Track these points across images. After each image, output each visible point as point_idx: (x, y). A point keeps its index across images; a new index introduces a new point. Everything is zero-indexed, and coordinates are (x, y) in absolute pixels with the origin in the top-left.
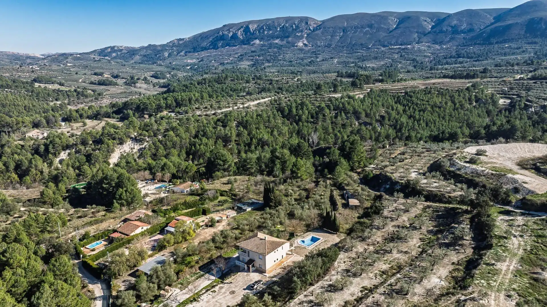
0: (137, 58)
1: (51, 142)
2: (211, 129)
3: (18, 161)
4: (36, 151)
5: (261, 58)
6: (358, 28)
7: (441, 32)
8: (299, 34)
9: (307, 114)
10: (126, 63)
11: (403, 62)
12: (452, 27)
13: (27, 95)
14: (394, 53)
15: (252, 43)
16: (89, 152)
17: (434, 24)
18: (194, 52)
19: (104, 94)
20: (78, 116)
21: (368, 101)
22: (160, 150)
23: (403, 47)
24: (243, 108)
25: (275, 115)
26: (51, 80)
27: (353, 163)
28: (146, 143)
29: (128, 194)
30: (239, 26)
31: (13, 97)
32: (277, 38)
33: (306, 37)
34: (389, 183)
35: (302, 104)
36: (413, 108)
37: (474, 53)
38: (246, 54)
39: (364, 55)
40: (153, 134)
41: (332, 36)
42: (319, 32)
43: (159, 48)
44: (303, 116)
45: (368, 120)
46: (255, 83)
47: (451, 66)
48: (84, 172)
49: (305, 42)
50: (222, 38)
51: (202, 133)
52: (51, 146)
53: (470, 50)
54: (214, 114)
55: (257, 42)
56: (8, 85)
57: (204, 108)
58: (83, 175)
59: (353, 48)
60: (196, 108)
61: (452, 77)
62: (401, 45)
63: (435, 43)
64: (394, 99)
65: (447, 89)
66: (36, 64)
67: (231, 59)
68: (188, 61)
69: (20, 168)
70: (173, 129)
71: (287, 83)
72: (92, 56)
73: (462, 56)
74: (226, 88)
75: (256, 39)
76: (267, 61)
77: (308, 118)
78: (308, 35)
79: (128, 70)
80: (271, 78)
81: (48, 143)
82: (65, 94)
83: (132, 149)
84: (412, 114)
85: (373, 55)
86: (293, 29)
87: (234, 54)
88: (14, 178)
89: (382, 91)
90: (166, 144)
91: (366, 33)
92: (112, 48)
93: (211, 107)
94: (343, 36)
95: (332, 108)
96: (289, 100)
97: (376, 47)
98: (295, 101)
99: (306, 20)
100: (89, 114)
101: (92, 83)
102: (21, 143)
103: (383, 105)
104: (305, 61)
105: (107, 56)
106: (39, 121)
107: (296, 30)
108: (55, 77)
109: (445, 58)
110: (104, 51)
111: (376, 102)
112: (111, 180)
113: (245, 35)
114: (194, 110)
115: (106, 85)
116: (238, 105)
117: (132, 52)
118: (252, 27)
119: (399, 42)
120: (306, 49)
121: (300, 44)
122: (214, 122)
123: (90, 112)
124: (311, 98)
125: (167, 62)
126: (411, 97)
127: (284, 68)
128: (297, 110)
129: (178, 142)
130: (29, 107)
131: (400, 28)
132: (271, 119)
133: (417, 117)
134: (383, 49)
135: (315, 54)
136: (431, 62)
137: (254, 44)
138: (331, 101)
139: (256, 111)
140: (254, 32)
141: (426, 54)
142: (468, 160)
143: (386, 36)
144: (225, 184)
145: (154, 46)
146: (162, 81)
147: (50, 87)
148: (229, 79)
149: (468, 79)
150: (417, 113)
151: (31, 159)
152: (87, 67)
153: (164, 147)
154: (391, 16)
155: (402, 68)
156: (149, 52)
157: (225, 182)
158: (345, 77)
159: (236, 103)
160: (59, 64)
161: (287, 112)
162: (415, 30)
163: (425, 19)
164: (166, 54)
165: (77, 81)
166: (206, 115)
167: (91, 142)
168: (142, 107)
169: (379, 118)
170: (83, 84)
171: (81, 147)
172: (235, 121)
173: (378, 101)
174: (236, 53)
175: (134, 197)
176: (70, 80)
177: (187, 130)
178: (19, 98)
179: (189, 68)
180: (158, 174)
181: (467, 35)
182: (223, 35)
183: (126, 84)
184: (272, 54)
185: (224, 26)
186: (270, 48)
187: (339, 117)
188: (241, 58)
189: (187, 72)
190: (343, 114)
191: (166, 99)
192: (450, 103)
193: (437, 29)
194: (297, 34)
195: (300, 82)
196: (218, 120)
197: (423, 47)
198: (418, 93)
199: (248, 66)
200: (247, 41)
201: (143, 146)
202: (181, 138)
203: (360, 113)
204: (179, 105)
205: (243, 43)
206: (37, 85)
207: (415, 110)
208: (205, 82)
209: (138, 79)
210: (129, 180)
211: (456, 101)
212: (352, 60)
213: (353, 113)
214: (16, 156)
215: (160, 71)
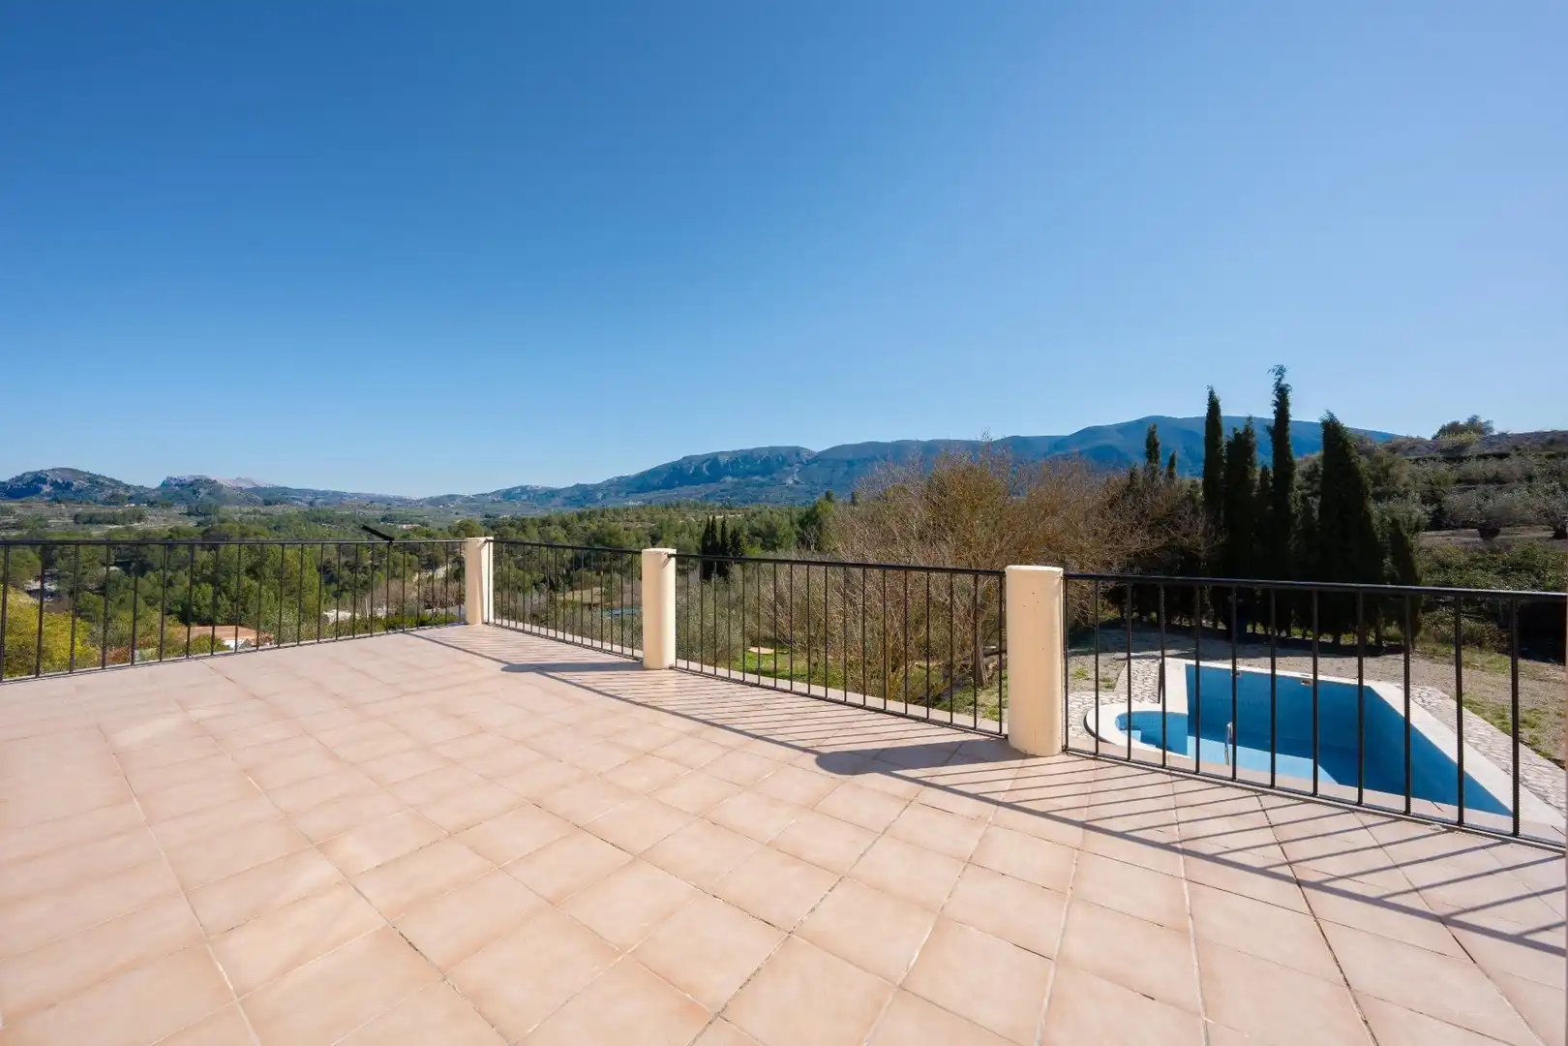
8: (788, 469)
10: (539, 506)
15: (722, 480)
32: (757, 474)
33: (798, 473)
38: (713, 493)
41: (832, 472)
42: (815, 466)
49: (797, 479)
67: (691, 500)
75: (727, 475)
78: (800, 470)
86: (779, 463)
87: (696, 494)
99: (796, 451)
107: (782, 463)
113: (713, 470)
118: (723, 460)
120: (798, 487)
121: (790, 482)
135: (811, 494)
137: (725, 481)
140: (724, 466)
152: (478, 508)
174: (699, 493)
186: (747, 487)
188: (706, 499)
194: (785, 469)
200: (714, 478)
205: (709, 480)
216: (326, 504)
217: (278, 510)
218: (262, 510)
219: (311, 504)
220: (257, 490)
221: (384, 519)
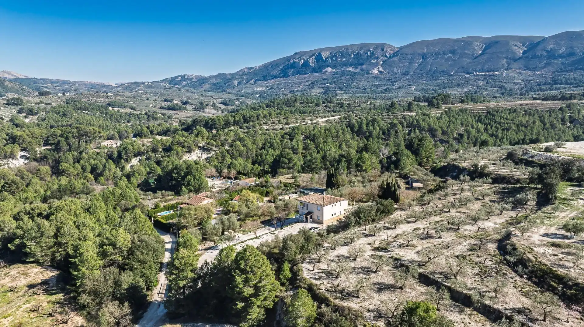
0: (207, 86)
1: (124, 149)
2: (278, 141)
3: (94, 165)
4: (110, 157)
5: (333, 85)
6: (439, 54)
7: (534, 57)
8: (374, 61)
9: (378, 131)
10: (195, 91)
11: (490, 89)
12: (547, 51)
13: (102, 116)
14: (479, 80)
15: (324, 71)
16: (159, 159)
17: (526, 49)
18: (263, 80)
19: (174, 117)
20: (149, 132)
21: (445, 119)
22: (226, 158)
23: (490, 74)
24: (312, 124)
25: (344, 130)
26: (123, 104)
27: (421, 159)
28: (213, 153)
29: (196, 181)
30: (311, 54)
31: (90, 118)
32: (351, 65)
33: (382, 64)
34: (456, 171)
35: (374, 121)
36: (496, 127)
37: (575, 79)
38: (317, 82)
39: (445, 82)
40: (220, 144)
41: (410, 63)
42: (395, 59)
43: (229, 77)
44: (374, 132)
45: (444, 138)
46: (326, 106)
47: (546, 92)
48: (154, 170)
49: (381, 69)
50: (293, 66)
51: (268, 145)
52: (124, 152)
53: (569, 75)
54: (281, 129)
55: (329, 69)
56: (85, 107)
57: (272, 123)
58: (153, 173)
59: (434, 75)
60: (264, 123)
61: (543, 100)
62: (488, 72)
63: (528, 69)
64: (475, 118)
65: (536, 109)
66: (110, 92)
67: (301, 87)
68: (258, 89)
69: (96, 171)
70: (240, 140)
71: (359, 106)
72: (163, 84)
73: (559, 82)
74: (295, 111)
75: (328, 66)
76: (340, 88)
77: (379, 135)
78: (384, 62)
79: (197, 98)
80: (342, 101)
81: (121, 149)
82: (137, 117)
83: (199, 157)
84: (495, 133)
85: (455, 82)
86: (368, 56)
87: (305, 82)
88: (90, 178)
89: (461, 110)
90: (232, 153)
91: (448, 60)
92: (183, 77)
93: (279, 121)
94: (422, 62)
95: (405, 125)
96: (360, 118)
97: (459, 74)
98: (366, 118)
99: (382, 47)
100: (159, 130)
101: (162, 108)
102: (98, 151)
103: (462, 124)
104: (380, 89)
105: (177, 84)
106: (113, 135)
107: (371, 56)
108: (127, 102)
109: (539, 85)
110: (174, 80)
111: (454, 120)
112: (181, 170)
113: (317, 62)
114: (261, 125)
115: (175, 110)
116: (306, 121)
117: (202, 81)
118: (324, 55)
119: (485, 68)
120: (382, 76)
121: (375, 72)
122: (281, 135)
123: (160, 129)
124: (383, 116)
125: (236, 90)
126: (494, 116)
127: (356, 95)
128: (367, 127)
129: (245, 152)
130: (103, 127)
131: (487, 53)
132: (340, 133)
133: (500, 135)
134: (466, 75)
135: (391, 82)
136: (521, 89)
137: (326, 72)
138: (405, 118)
139: (325, 126)
140: (326, 59)
141: (516, 81)
142: (543, 150)
143: (470, 63)
144: (290, 179)
145: (224, 74)
146: (230, 108)
147: (123, 110)
148: (299, 102)
149: (563, 100)
150: (500, 131)
151: (105, 163)
152: (158, 94)
153: (231, 156)
154: (477, 41)
155: (487, 95)
156: (219, 80)
157: (289, 177)
158: (422, 101)
159: (305, 119)
160: (131, 91)
161: (357, 128)
162: (504, 56)
163: (515, 43)
164: (236, 83)
165: (147, 106)
166: (273, 129)
167: (161, 150)
168: (211, 123)
169: (457, 136)
170: (154, 108)
171: (151, 154)
172: (302, 134)
173: (456, 119)
174: (307, 81)
175: (201, 184)
176: (141, 105)
177: (254, 142)
178: (94, 119)
179: (258, 96)
180: (224, 171)
181: (566, 60)
182: (294, 63)
183: (195, 109)
184: (345, 81)
185: (296, 54)
186: (343, 76)
187: (412, 134)
188: (312, 86)
189: (255, 99)
190: (417, 131)
191: (234, 117)
192: (538, 123)
193: (529, 54)
194: (372, 61)
195: (373, 106)
196: (286, 134)
197: (512, 73)
198: (502, 112)
199: (319, 93)
200: (318, 69)
201: (211, 155)
202: (247, 148)
203: (436, 130)
204: (246, 121)
205: (315, 70)
206: (110, 108)
207: (498, 129)
208: (274, 104)
209: (207, 105)
210: (197, 170)
211: (546, 121)
212: (432, 87)
213: (428, 131)
214: (92, 160)
215: (229, 98)
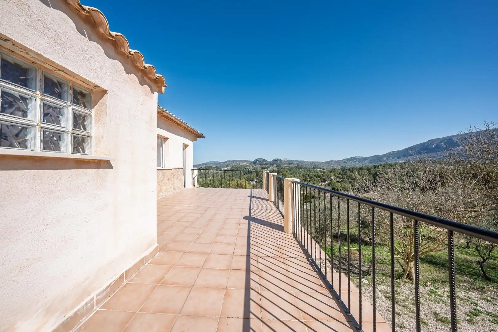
18: (404, 157)
68: (399, 162)
117: (364, 159)
118: (456, 139)
140: (457, 142)
156: (374, 158)
164: (385, 159)
174: (440, 156)
182: (428, 146)
216: (301, 164)
217: (291, 166)
218: (288, 166)
219: (298, 164)
220: (288, 161)
221: (314, 168)
